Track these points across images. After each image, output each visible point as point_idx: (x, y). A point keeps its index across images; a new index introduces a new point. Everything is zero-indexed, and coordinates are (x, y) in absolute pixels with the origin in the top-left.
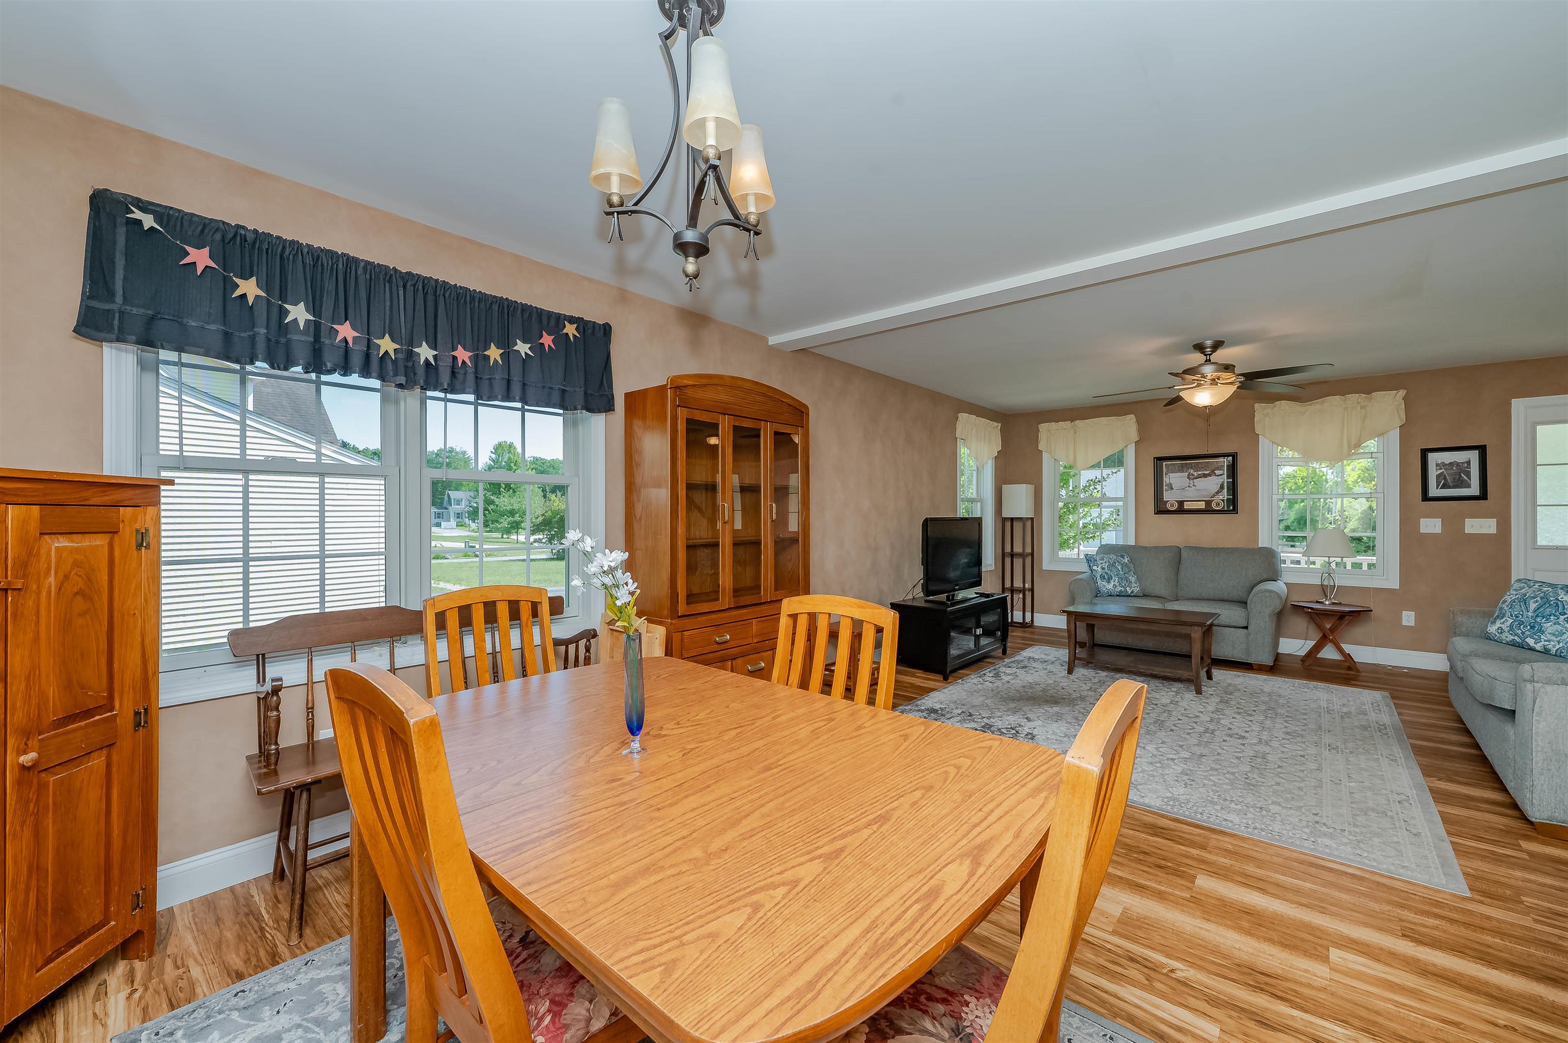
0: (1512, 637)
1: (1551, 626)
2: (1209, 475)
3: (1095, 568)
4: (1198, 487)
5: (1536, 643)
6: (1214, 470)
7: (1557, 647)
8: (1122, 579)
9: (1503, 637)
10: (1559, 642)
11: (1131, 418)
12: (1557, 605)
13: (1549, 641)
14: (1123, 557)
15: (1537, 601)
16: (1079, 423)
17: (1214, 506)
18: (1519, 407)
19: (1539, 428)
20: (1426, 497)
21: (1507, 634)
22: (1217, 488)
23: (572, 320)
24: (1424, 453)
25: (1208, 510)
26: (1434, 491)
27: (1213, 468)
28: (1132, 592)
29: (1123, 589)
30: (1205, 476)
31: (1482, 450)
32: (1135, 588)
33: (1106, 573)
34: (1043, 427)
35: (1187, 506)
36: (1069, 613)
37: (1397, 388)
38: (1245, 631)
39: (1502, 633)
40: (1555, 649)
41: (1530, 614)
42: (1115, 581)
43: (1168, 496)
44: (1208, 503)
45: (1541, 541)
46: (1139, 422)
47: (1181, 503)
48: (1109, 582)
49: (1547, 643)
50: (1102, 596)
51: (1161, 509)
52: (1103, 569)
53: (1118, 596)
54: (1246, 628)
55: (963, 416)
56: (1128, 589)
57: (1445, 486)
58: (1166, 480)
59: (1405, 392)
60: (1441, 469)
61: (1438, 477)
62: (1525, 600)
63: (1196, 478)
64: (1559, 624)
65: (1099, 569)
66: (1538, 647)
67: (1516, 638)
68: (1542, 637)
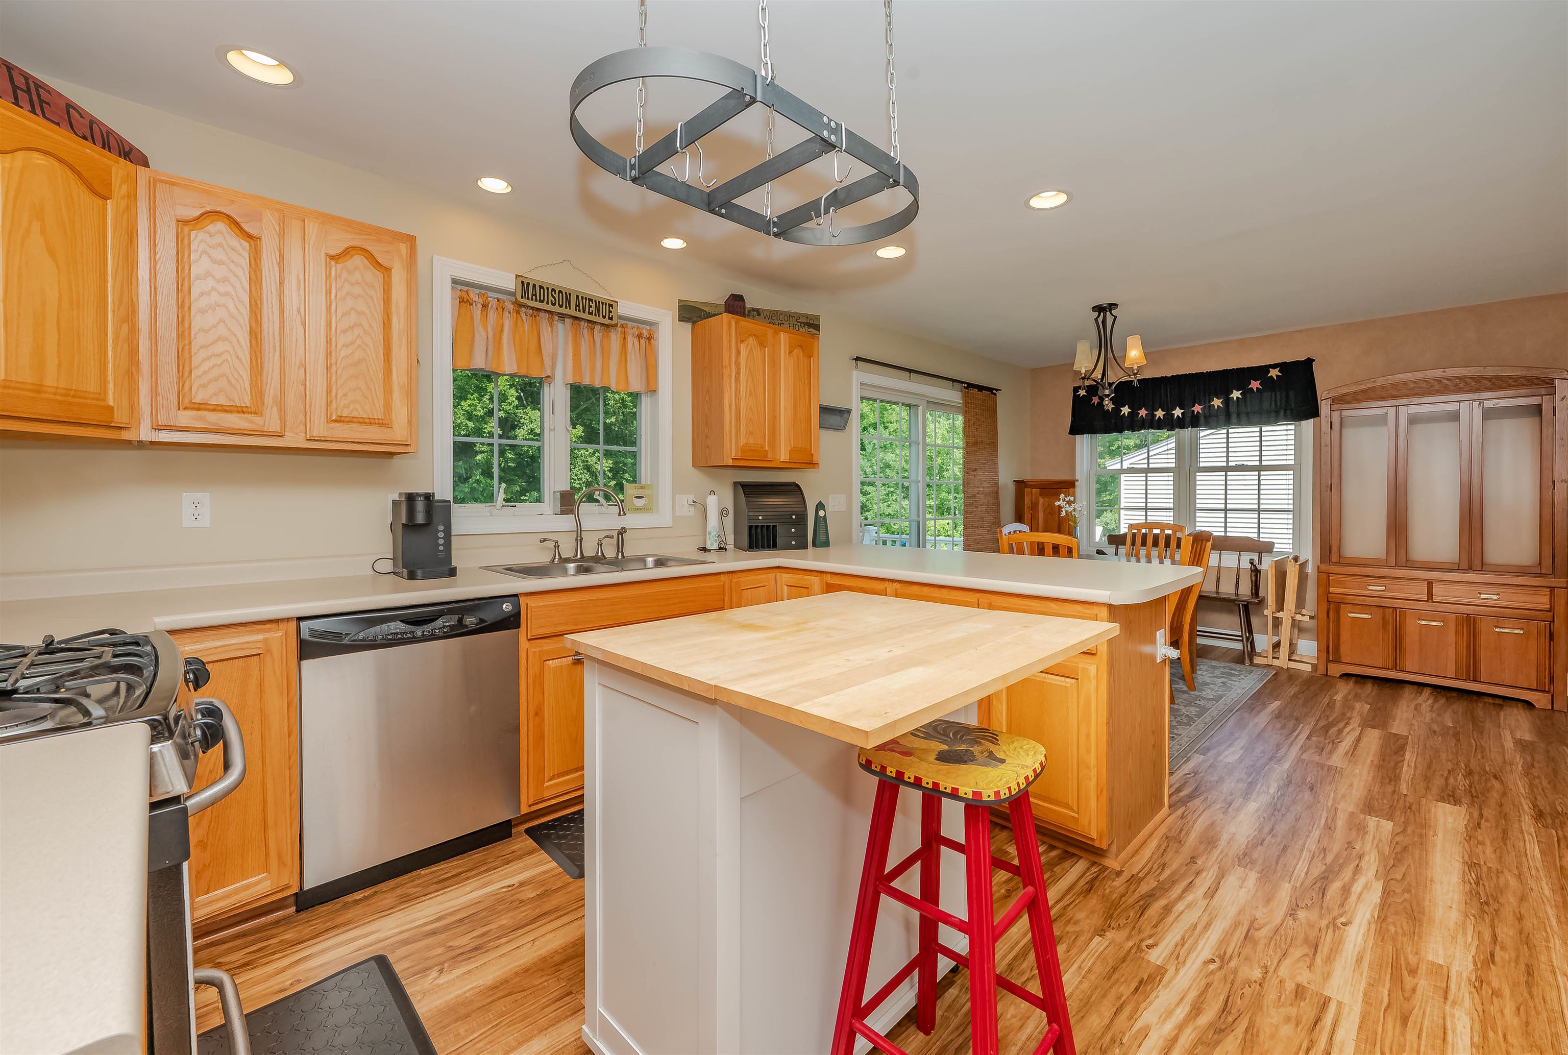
23: (1274, 366)
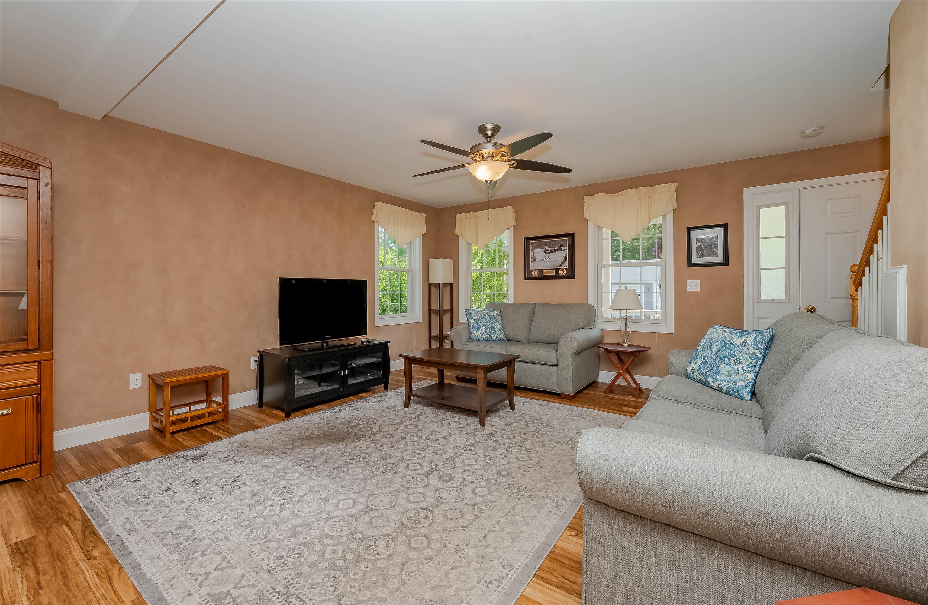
1: (724, 367)
2: (557, 250)
3: (470, 320)
4: (551, 259)
5: (713, 383)
7: (727, 386)
8: (488, 328)
10: (728, 382)
11: (509, 209)
12: (731, 347)
13: (722, 380)
14: (493, 311)
15: (718, 345)
16: (478, 213)
17: (561, 273)
18: (748, 192)
19: (761, 210)
20: (690, 265)
22: (562, 259)
24: (689, 230)
25: (557, 277)
26: (695, 260)
27: (560, 245)
28: (496, 338)
29: (488, 335)
30: (555, 251)
31: (725, 226)
32: (499, 333)
33: (477, 324)
34: (458, 216)
35: (544, 273)
36: (406, 358)
37: (670, 182)
38: (555, 368)
40: (725, 388)
41: (713, 356)
42: (482, 330)
43: (533, 266)
44: (557, 271)
45: (763, 297)
46: (516, 212)
47: (540, 271)
48: (477, 330)
49: (720, 383)
50: (472, 341)
51: (529, 277)
52: (475, 320)
53: (485, 341)
54: (556, 365)
55: (377, 204)
56: (492, 335)
57: (703, 255)
58: (531, 254)
59: (676, 185)
60: (699, 242)
61: (698, 248)
62: (711, 344)
63: (550, 253)
64: (730, 365)
65: (473, 321)
66: (715, 385)
67: (702, 377)
68: (718, 377)
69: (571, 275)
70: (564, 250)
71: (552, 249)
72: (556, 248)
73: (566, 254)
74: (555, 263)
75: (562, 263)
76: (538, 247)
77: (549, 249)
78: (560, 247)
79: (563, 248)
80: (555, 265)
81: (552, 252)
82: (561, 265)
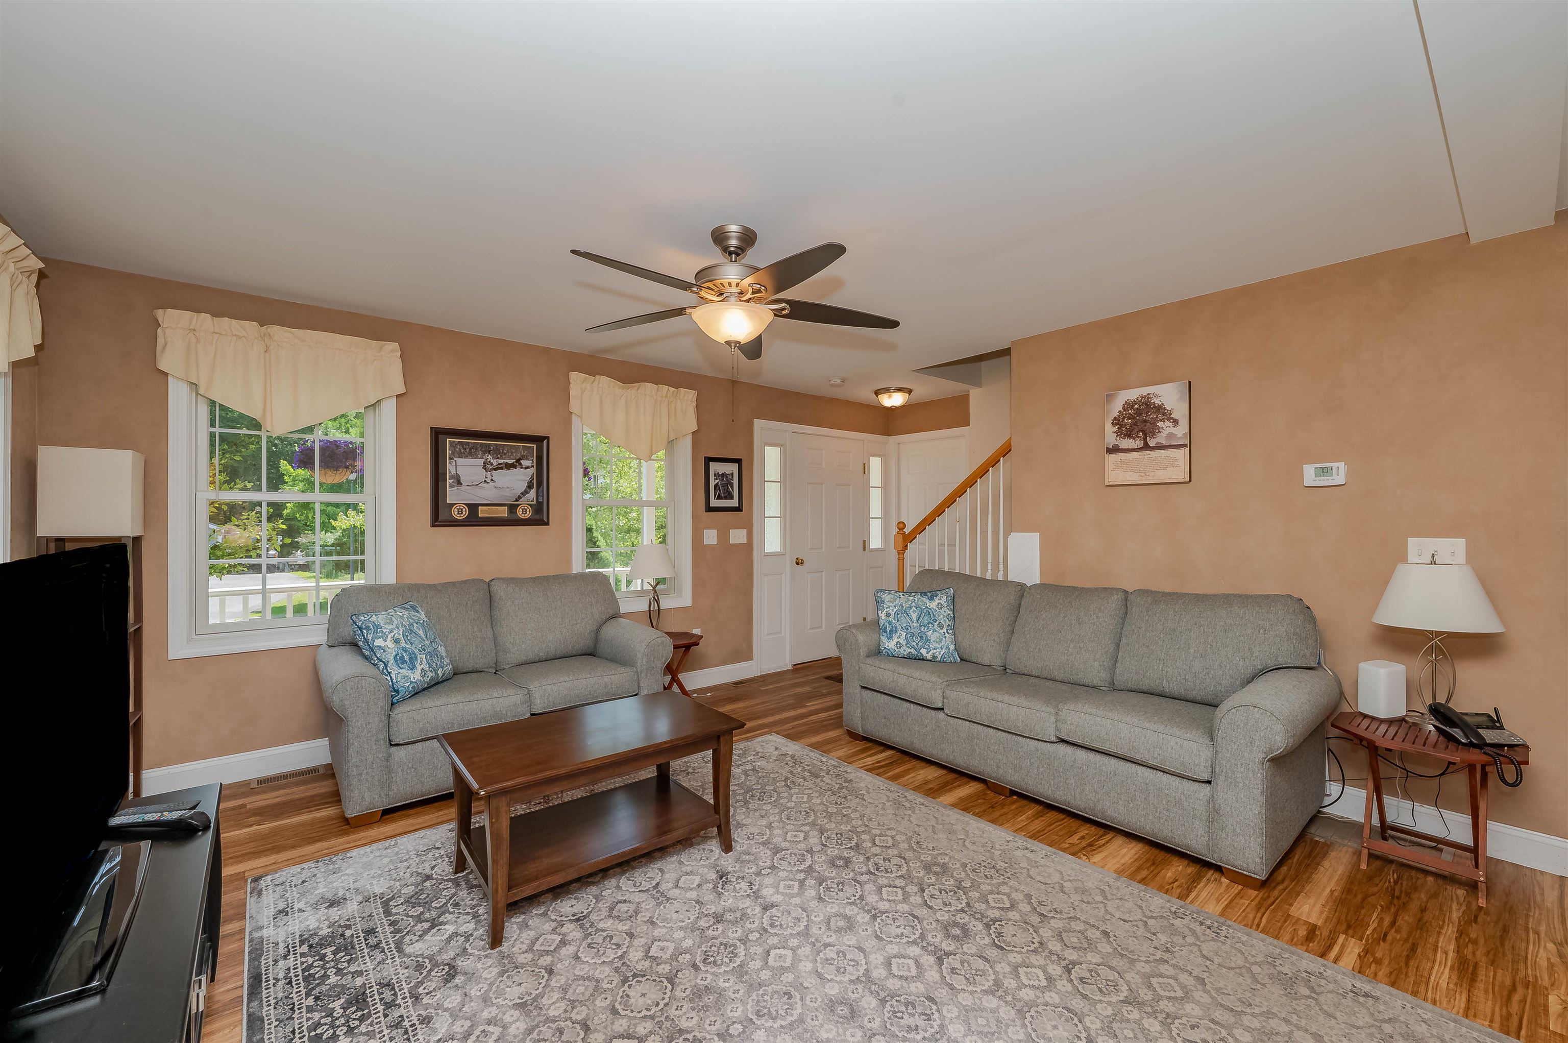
0: (909, 650)
2: (513, 466)
6: (520, 459)
8: (429, 658)
9: (901, 650)
11: (393, 350)
17: (520, 514)
19: (766, 448)
21: (905, 648)
22: (523, 486)
24: (707, 461)
25: (513, 521)
27: (519, 456)
29: (435, 673)
30: (509, 467)
33: (405, 649)
35: (482, 512)
39: (900, 647)
42: (420, 662)
43: (452, 495)
44: (513, 508)
46: (405, 358)
47: (473, 507)
51: (441, 518)
52: (397, 641)
57: (719, 497)
58: (450, 468)
59: (696, 394)
60: (717, 479)
61: (715, 487)
63: (496, 469)
65: (390, 644)
69: (540, 518)
70: (527, 468)
71: (501, 461)
72: (510, 462)
73: (532, 476)
74: (507, 493)
75: (525, 493)
76: (471, 453)
77: (495, 462)
78: (518, 461)
79: (525, 463)
80: (508, 496)
81: (501, 468)
82: (520, 498)
